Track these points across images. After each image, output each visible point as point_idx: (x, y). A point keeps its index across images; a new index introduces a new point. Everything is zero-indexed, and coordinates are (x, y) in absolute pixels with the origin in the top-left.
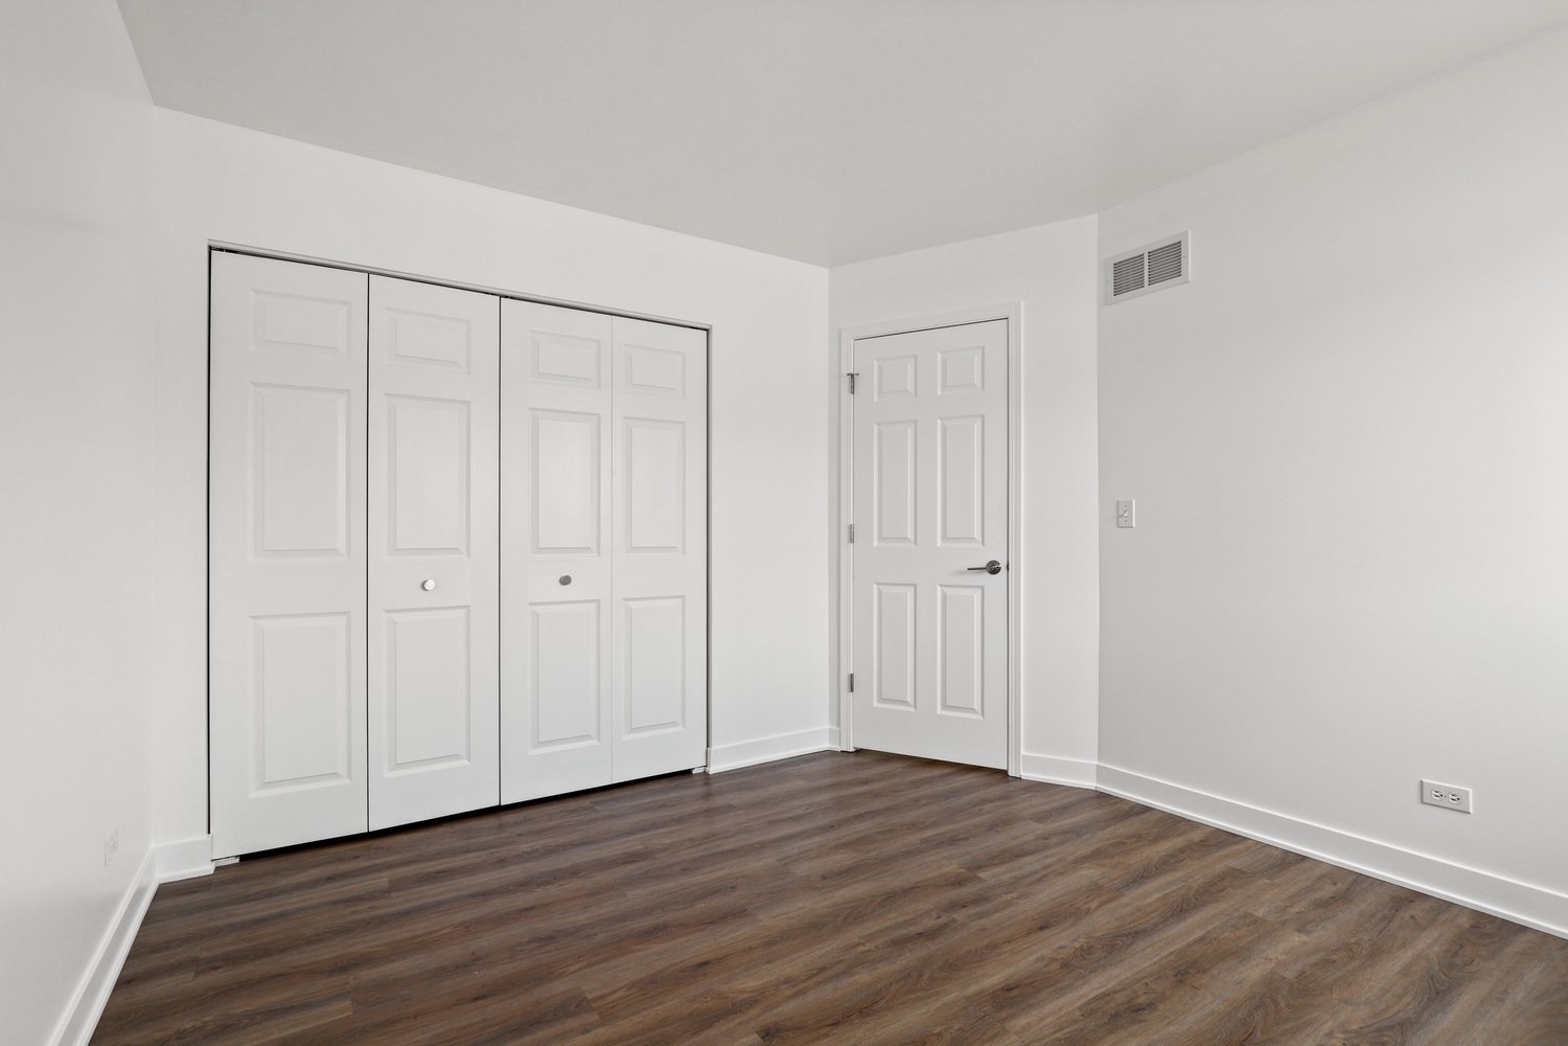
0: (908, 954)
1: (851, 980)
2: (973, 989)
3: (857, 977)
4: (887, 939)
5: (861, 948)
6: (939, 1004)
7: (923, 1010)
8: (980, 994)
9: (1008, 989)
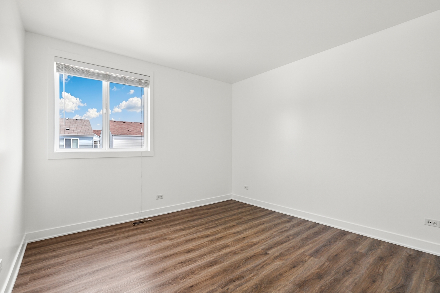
0: (238, 273)
1: (253, 265)
2: (221, 265)
3: (251, 266)
4: (245, 279)
5: (252, 275)
6: (230, 261)
7: (234, 259)
8: (220, 264)
9: (212, 265)
